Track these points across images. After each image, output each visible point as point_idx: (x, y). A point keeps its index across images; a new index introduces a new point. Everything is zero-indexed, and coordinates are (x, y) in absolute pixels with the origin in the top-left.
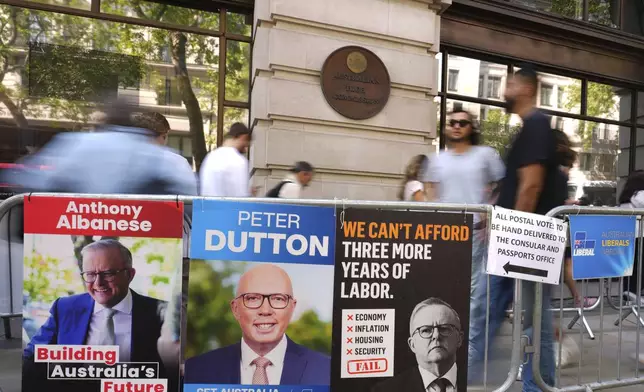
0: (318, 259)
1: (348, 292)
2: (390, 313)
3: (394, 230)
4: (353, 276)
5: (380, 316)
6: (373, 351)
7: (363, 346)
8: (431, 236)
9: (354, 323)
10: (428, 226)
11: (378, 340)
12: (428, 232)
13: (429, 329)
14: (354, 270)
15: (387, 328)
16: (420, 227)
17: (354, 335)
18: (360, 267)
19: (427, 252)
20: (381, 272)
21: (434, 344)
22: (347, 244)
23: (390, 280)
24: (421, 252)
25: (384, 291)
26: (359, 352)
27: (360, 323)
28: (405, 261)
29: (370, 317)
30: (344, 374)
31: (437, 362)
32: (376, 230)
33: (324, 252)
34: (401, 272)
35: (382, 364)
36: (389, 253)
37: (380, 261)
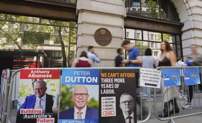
0: (95, 83)
1: (103, 92)
2: (114, 98)
3: (115, 75)
4: (104, 88)
5: (111, 99)
6: (110, 109)
7: (107, 107)
8: (125, 76)
9: (105, 101)
10: (123, 74)
11: (111, 105)
12: (124, 75)
13: (125, 102)
14: (104, 86)
15: (114, 102)
16: (121, 74)
17: (105, 104)
18: (106, 85)
19: (124, 80)
20: (111, 86)
21: (127, 106)
22: (102, 79)
23: (114, 89)
24: (122, 81)
25: (112, 92)
26: (106, 109)
27: (106, 101)
28: (118, 83)
29: (109, 99)
30: (102, 116)
31: (128, 111)
32: (110, 75)
33: (96, 81)
34: (117, 86)
35: (113, 113)
36: (113, 81)
37: (111, 83)
